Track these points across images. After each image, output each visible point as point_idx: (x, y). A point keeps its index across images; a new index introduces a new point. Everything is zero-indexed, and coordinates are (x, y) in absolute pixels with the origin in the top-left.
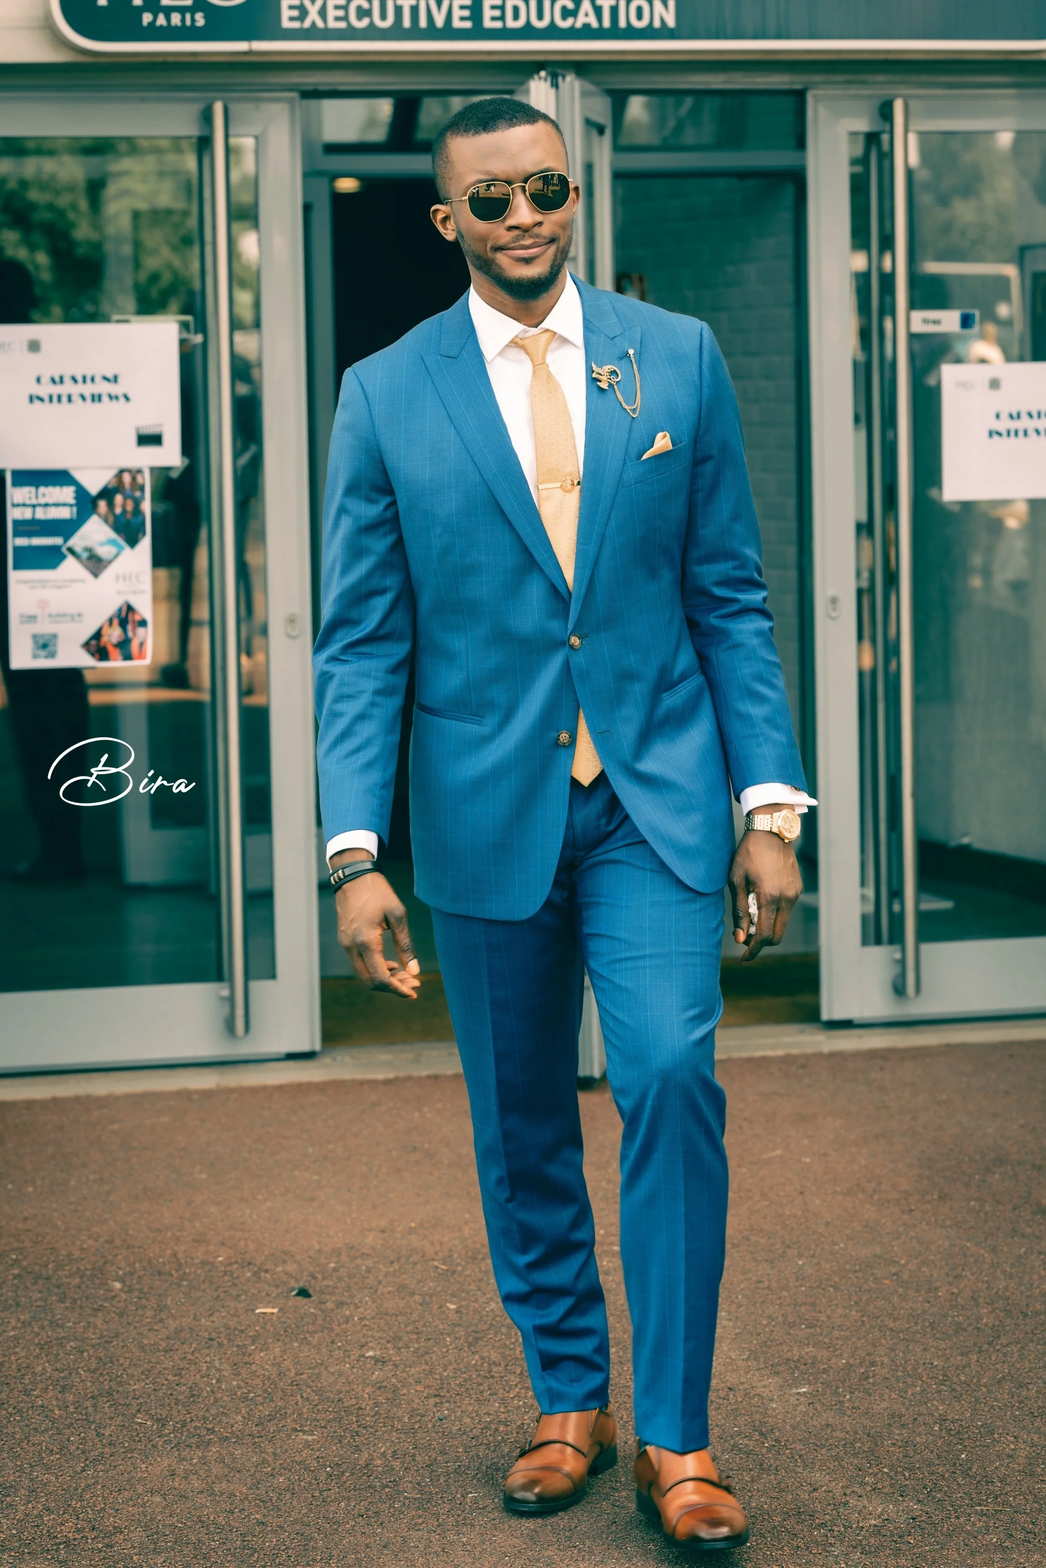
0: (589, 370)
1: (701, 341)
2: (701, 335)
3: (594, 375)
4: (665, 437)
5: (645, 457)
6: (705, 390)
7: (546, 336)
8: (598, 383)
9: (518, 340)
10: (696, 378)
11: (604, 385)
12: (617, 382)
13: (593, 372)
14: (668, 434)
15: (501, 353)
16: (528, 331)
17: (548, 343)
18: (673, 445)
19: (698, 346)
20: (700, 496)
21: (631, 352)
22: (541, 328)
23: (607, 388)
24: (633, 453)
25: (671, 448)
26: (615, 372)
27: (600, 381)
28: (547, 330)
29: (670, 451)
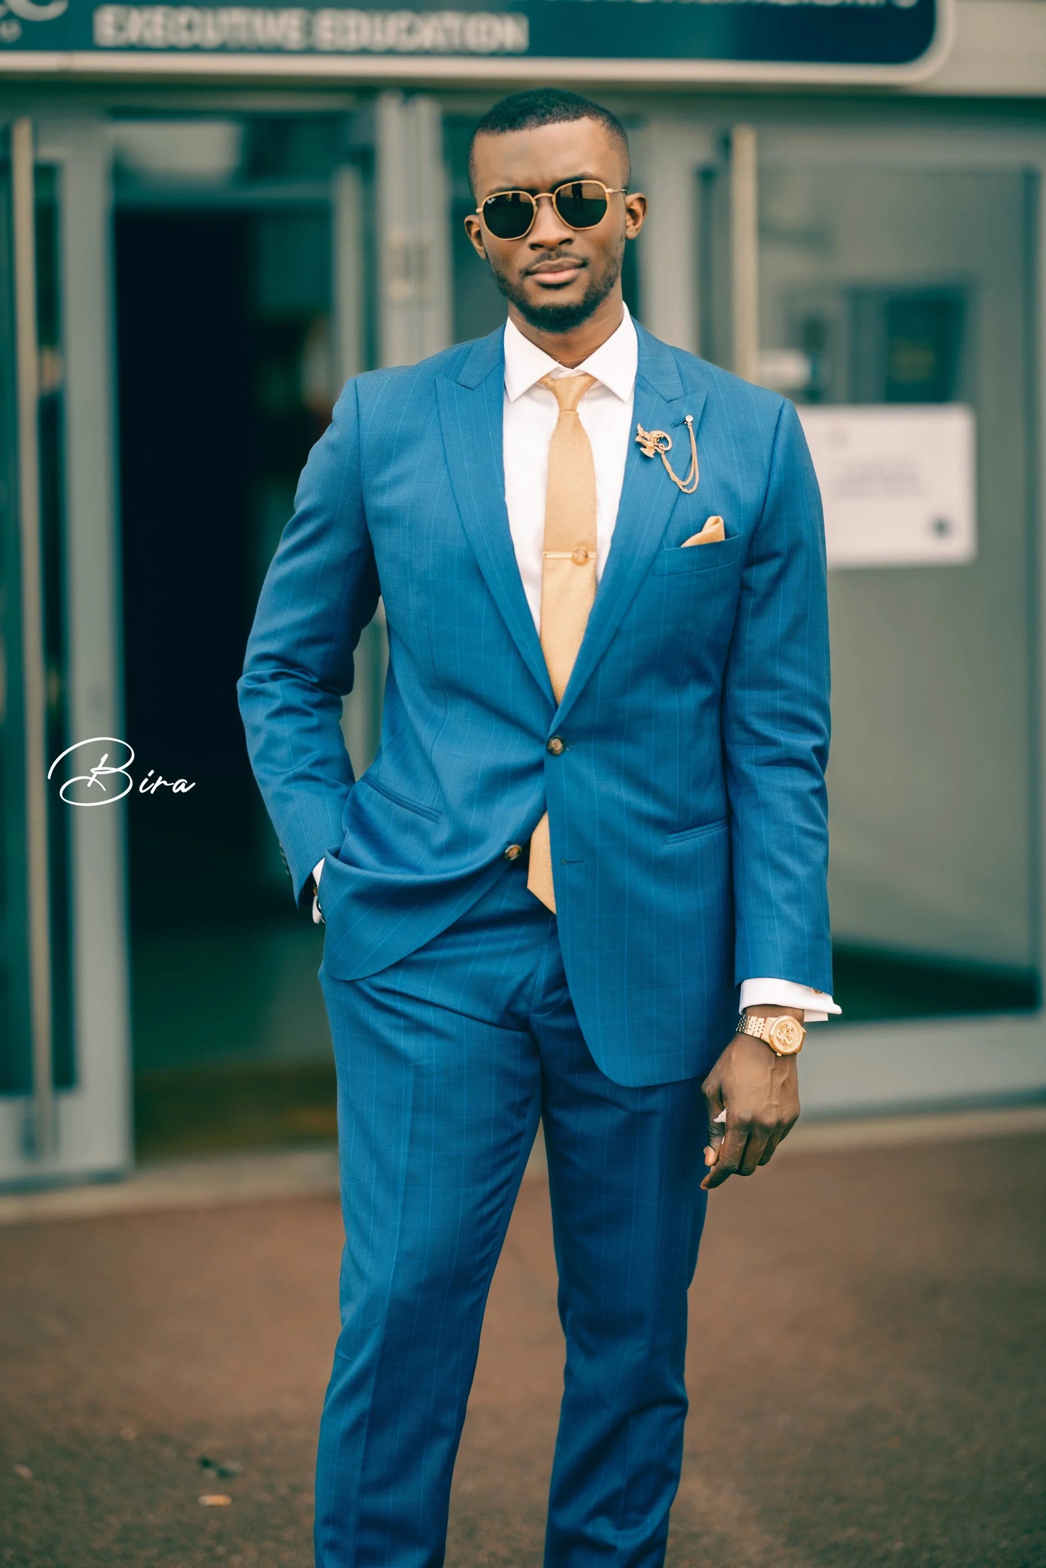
0: (634, 432)
1: (779, 419)
2: (781, 411)
3: (638, 439)
4: (717, 522)
5: (688, 543)
6: (775, 477)
7: (585, 380)
8: (642, 449)
9: (548, 380)
10: (766, 461)
11: (649, 453)
12: (666, 452)
13: (638, 435)
14: (721, 520)
15: (528, 393)
16: (562, 372)
17: (586, 388)
18: (727, 536)
19: (775, 424)
20: (751, 602)
21: (689, 419)
22: (578, 371)
23: (652, 456)
24: (673, 535)
25: (723, 538)
26: (665, 438)
27: (645, 447)
28: (586, 374)
29: (720, 543)
